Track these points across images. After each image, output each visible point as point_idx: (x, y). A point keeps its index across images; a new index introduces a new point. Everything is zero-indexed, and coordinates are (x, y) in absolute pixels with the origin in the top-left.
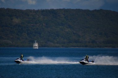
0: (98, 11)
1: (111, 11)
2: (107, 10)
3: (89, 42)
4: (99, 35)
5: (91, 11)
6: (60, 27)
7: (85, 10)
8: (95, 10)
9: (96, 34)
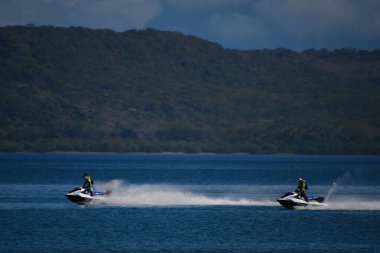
0: (141, 33)
1: (180, 35)
2: (170, 33)
3: (113, 135)
4: (146, 113)
5: (120, 34)
6: (20, 85)
7: (99, 31)
8: (132, 32)
9: (134, 110)
